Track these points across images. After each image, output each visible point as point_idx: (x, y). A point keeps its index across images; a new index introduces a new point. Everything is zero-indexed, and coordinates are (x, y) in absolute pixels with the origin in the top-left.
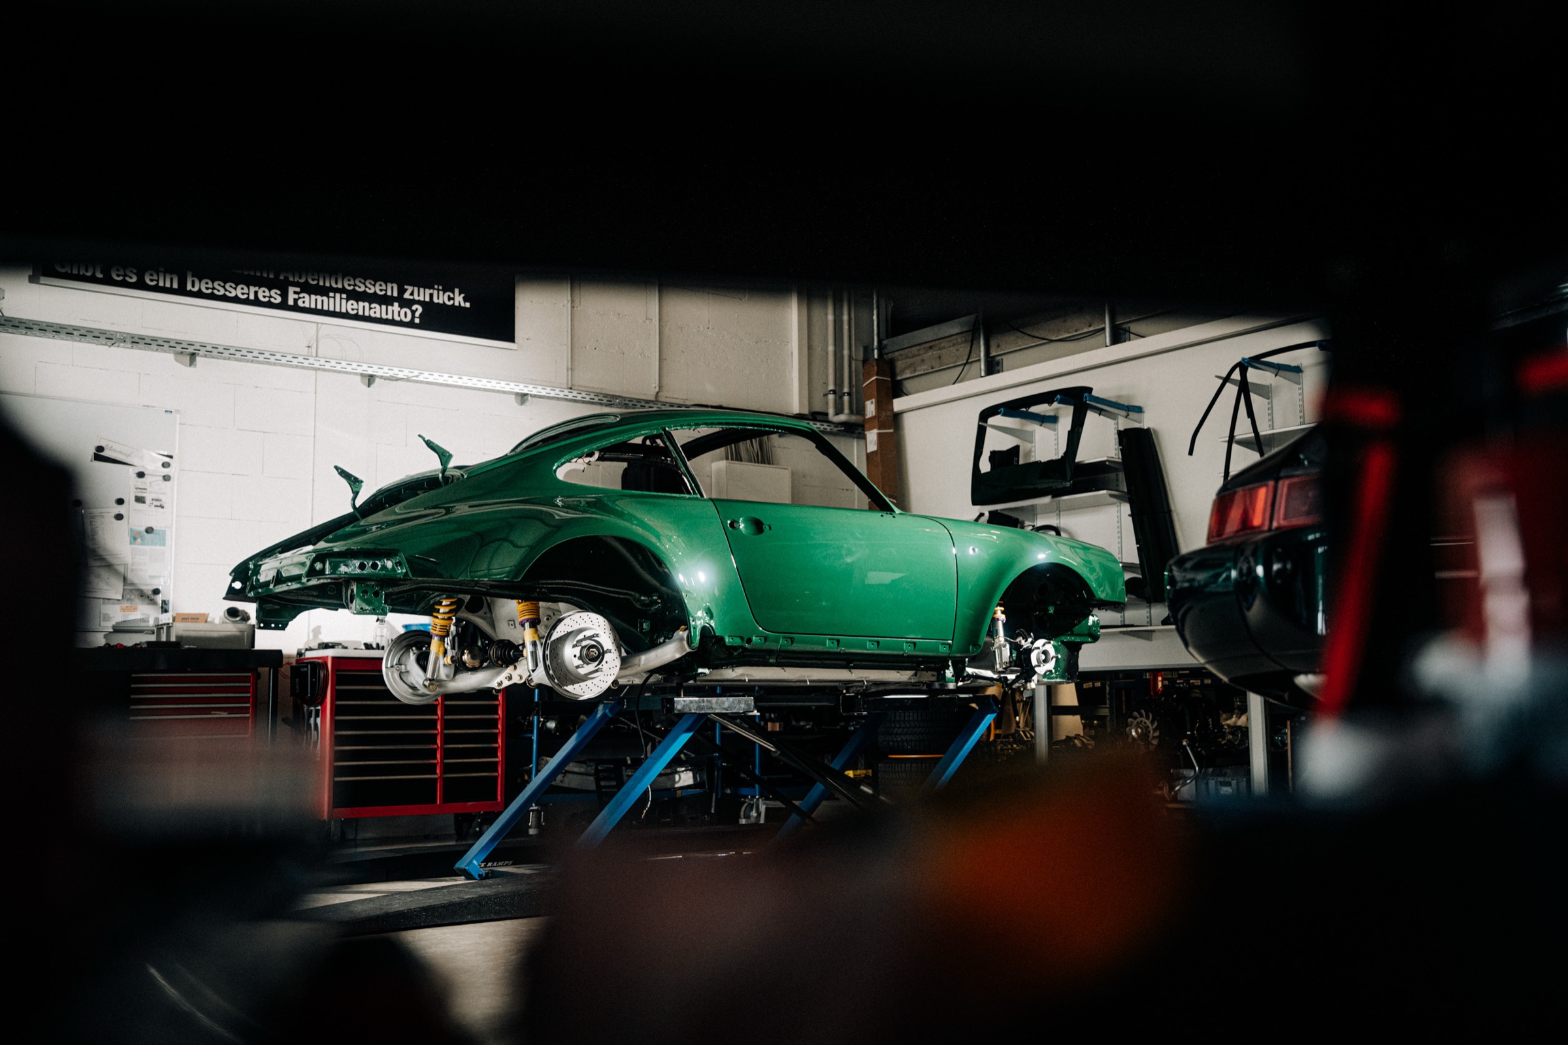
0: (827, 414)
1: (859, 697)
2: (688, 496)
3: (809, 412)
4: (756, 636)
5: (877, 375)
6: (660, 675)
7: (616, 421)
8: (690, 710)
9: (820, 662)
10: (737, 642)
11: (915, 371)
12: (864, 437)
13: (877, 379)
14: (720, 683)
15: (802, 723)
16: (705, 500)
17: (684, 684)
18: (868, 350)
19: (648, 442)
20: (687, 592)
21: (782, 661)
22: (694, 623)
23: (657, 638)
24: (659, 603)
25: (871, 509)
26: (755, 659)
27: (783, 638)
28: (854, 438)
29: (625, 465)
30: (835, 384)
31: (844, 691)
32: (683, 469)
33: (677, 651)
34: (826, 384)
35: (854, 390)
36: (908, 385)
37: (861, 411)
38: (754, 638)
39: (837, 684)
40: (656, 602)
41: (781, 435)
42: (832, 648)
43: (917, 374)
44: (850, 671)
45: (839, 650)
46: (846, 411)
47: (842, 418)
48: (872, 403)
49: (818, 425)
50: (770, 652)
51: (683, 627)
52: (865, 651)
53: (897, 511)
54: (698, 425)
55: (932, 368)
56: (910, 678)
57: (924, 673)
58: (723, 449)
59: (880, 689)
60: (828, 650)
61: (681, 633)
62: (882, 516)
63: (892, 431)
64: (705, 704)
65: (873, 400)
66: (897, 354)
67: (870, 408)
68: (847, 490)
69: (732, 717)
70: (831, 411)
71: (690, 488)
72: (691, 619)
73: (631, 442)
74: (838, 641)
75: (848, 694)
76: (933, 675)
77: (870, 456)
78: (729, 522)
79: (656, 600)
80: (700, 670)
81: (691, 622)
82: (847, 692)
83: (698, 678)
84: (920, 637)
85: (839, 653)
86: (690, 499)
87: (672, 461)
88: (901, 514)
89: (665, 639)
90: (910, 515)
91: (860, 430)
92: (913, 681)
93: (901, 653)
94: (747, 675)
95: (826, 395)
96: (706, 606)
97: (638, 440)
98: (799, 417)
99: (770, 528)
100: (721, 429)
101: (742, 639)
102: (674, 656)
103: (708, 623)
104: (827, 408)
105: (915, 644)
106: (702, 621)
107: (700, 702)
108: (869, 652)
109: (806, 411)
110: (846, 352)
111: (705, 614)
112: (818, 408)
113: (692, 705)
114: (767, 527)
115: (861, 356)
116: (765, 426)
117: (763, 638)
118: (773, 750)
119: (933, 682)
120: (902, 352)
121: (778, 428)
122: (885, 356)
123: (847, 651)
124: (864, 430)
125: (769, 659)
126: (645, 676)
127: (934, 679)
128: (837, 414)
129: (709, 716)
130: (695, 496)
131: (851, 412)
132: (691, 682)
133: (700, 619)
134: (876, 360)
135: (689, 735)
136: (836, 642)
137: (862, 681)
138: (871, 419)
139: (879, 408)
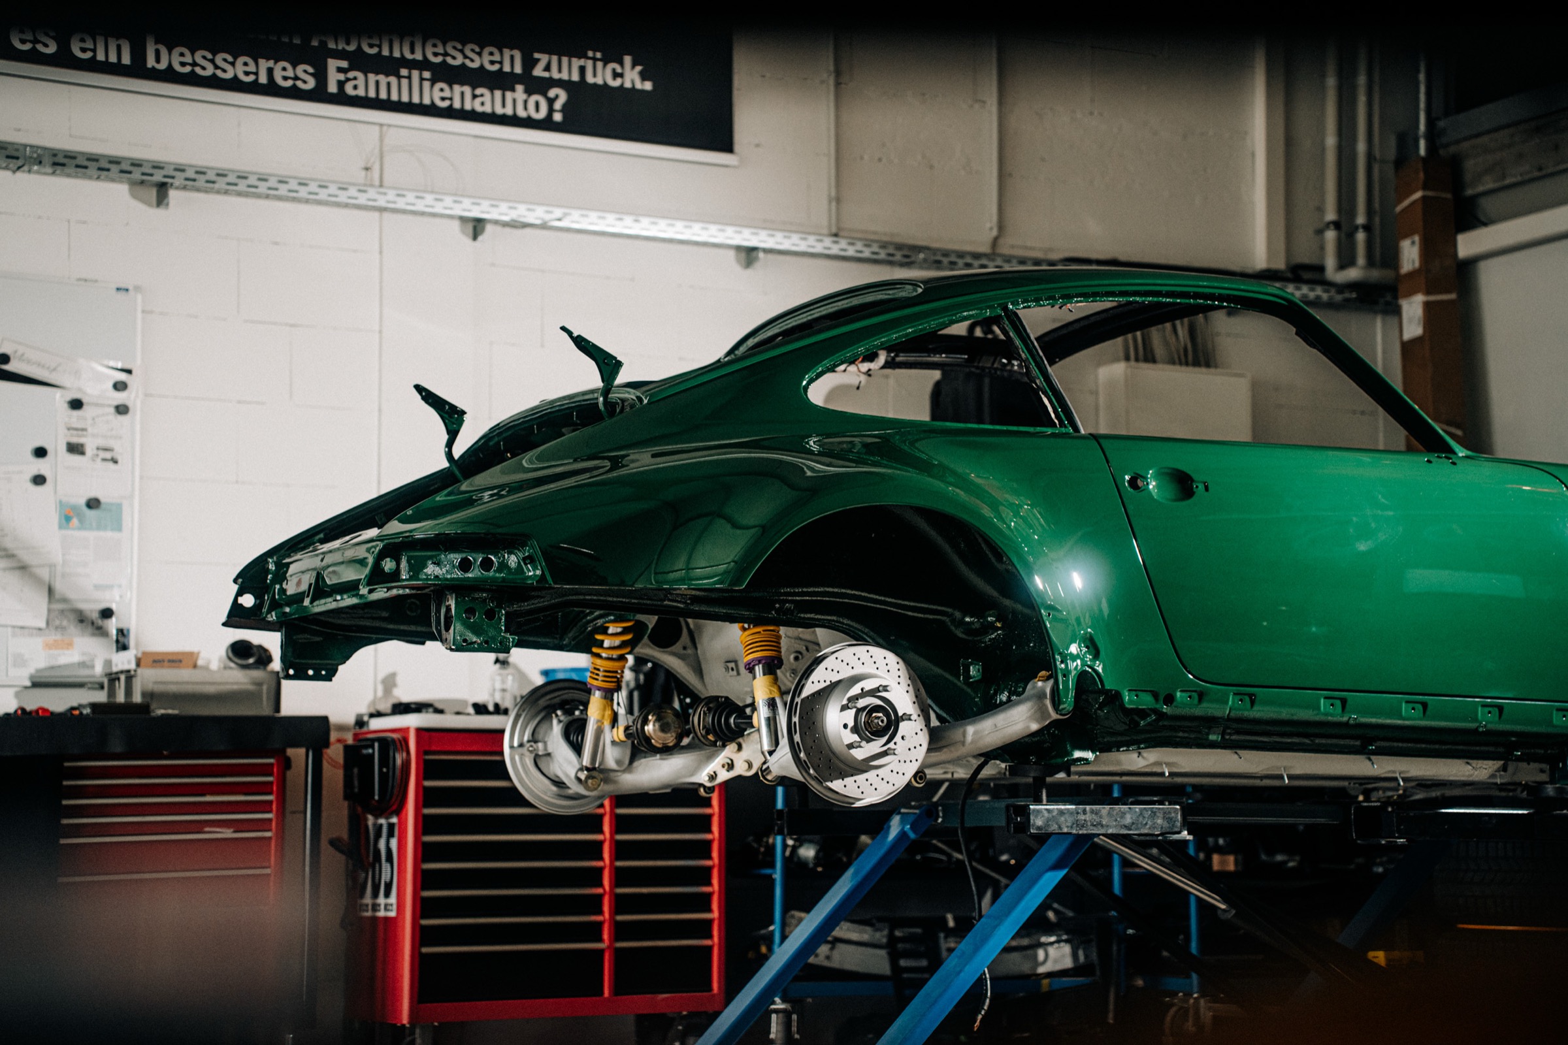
0: (1321, 269)
1: (1390, 809)
2: (1049, 431)
3: (1287, 264)
4: (1181, 691)
5: (1425, 188)
6: (1003, 761)
7: (915, 294)
8: (1060, 828)
9: (1307, 741)
10: (1146, 701)
11: (1504, 177)
12: (1397, 311)
13: (1424, 198)
14: (1117, 778)
15: (1279, 858)
16: (1083, 437)
17: (1049, 779)
18: (1405, 141)
19: (978, 332)
20: (1051, 608)
21: (1234, 737)
22: (1063, 666)
23: (995, 694)
24: (998, 629)
25: (1410, 449)
26: (1181, 734)
27: (1235, 694)
28: (1376, 312)
29: (937, 375)
30: (1340, 210)
31: (1361, 798)
32: (1040, 381)
33: (1031, 718)
34: (1320, 210)
35: (1377, 220)
36: (1488, 205)
37: (1391, 258)
38: (1178, 694)
39: (1346, 784)
40: (992, 627)
41: (1231, 313)
42: (1331, 715)
43: (1508, 181)
44: (1370, 759)
45: (1345, 719)
46: (1361, 260)
47: (1353, 274)
48: (1413, 243)
49: (1305, 290)
50: (1210, 722)
51: (1043, 673)
52: (1399, 722)
53: (1461, 452)
54: (1068, 297)
55: (1540, 169)
56: (1493, 776)
57: (1524, 765)
58: (1120, 340)
59: (1433, 794)
60: (1323, 718)
61: (1040, 684)
62: (1429, 461)
63: (1453, 296)
64: (1088, 817)
65: (1417, 238)
66: (1465, 145)
67: (1410, 254)
68: (1354, 412)
69: (1142, 844)
70: (1330, 263)
71: (1053, 415)
72: (1058, 657)
73: (940, 333)
74: (1344, 702)
75: (1365, 804)
76: (1542, 771)
77: (1408, 348)
78: (1127, 478)
79: (992, 623)
80: (1077, 754)
81: (1058, 663)
82: (1367, 799)
83: (1073, 769)
84: (1510, 695)
85: (1347, 724)
86: (1053, 435)
87: (1020, 366)
88: (1467, 457)
89: (1011, 693)
90: (1488, 460)
91: (1389, 298)
92: (1499, 781)
93: (1473, 725)
94: (1167, 764)
95: (1320, 232)
96: (1086, 633)
97: (959, 329)
98: (1268, 275)
99: (1207, 489)
100: (1115, 304)
101: (1155, 695)
102: (1028, 727)
103: (1089, 666)
104: (1322, 256)
105: (1501, 708)
106: (1079, 661)
107: (1078, 813)
108: (1407, 723)
109: (1280, 264)
110: (1361, 147)
111: (1084, 650)
112: (1304, 256)
113: (1063, 819)
114: (1201, 486)
115: (1392, 153)
116: (1197, 296)
117: (1195, 695)
118: (1223, 907)
119: (1541, 784)
120: (1479, 141)
121: (1221, 298)
122: (1442, 152)
123: (1363, 720)
124: (1396, 298)
125: (1208, 734)
126: (975, 763)
127: (1544, 777)
128: (1342, 266)
129: (1096, 839)
130: (1063, 430)
131: (1371, 263)
132: (1061, 775)
133: (1074, 658)
134: (1423, 159)
135: (1061, 873)
136: (1338, 703)
137: (1395, 779)
138: (1411, 275)
139: (1427, 252)
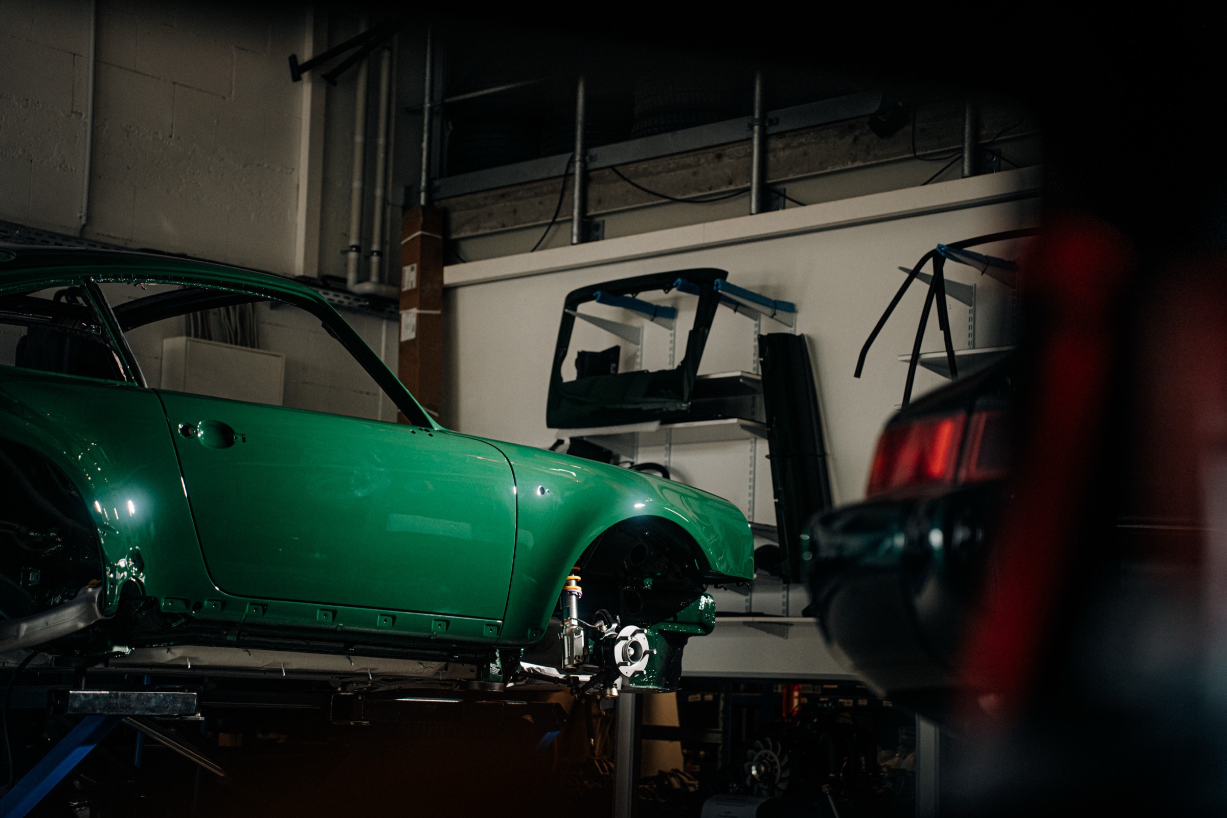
0: (345, 281)
1: (360, 698)
2: (118, 383)
3: (319, 275)
4: (208, 600)
5: (423, 230)
6: (50, 654)
7: (8, 260)
8: (94, 710)
9: (304, 643)
10: (180, 606)
11: (478, 228)
12: (398, 319)
13: (421, 236)
14: (148, 670)
15: (272, 736)
16: (147, 391)
17: (89, 669)
18: (411, 193)
19: (63, 300)
20: (106, 528)
21: (246, 639)
22: (112, 576)
23: (50, 597)
24: (59, 543)
25: (400, 422)
26: (204, 635)
27: (251, 604)
28: (383, 318)
29: (23, 330)
30: (360, 237)
31: (339, 689)
32: (114, 342)
33: (80, 618)
34: (346, 235)
35: (388, 248)
36: (467, 248)
37: (396, 279)
38: (206, 603)
39: (328, 677)
40: (53, 542)
41: (274, 306)
42: (324, 623)
43: (480, 232)
44: (349, 659)
45: (334, 627)
46: (374, 278)
47: (367, 287)
48: (412, 269)
49: (331, 295)
50: (229, 625)
51: (94, 581)
52: (374, 630)
53: (436, 427)
54: (142, 278)
55: (503, 226)
56: (437, 673)
57: (459, 665)
58: (183, 316)
59: (393, 687)
60: (318, 625)
61: (90, 590)
62: (413, 432)
63: (438, 312)
64: (119, 701)
65: (415, 265)
66: (453, 201)
67: (410, 277)
68: (368, 393)
69: (163, 723)
70: (351, 277)
71: (122, 371)
72: (108, 568)
73: (32, 295)
74: (335, 613)
75: (343, 694)
76: (472, 671)
77: (404, 348)
78: (180, 426)
79: (54, 537)
80: (116, 649)
81: (108, 573)
82: (344, 690)
83: (111, 661)
84: (455, 613)
85: (334, 631)
86: (121, 387)
87: (97, 330)
88: (440, 431)
89: (64, 597)
90: (455, 434)
91: (392, 308)
92: (441, 677)
93: (427, 634)
94: (191, 659)
95: (345, 252)
96: (134, 549)
97: (48, 294)
98: (303, 280)
99: (244, 440)
100: (181, 288)
101: (187, 603)
102: (76, 625)
103: (134, 577)
104: (346, 271)
105: (448, 622)
106: (126, 573)
107: (111, 697)
108: (380, 631)
109: (314, 273)
110: (379, 192)
111: (131, 563)
112: (332, 270)
113: (97, 702)
114: (240, 438)
115: (401, 201)
116: (248, 288)
117: (219, 604)
118: (222, 775)
119: (469, 680)
120: (462, 199)
121: (267, 292)
122: (436, 203)
123: (347, 628)
124: (398, 309)
125: (226, 635)
126: (25, 655)
127: (473, 675)
128: (363, 277)
129: (123, 720)
130: (130, 384)
131: (381, 281)
132: (100, 666)
133: (121, 570)
134: (423, 207)
135: (90, 748)
136: (330, 614)
137: (367, 675)
138: (410, 292)
139: (422, 276)
